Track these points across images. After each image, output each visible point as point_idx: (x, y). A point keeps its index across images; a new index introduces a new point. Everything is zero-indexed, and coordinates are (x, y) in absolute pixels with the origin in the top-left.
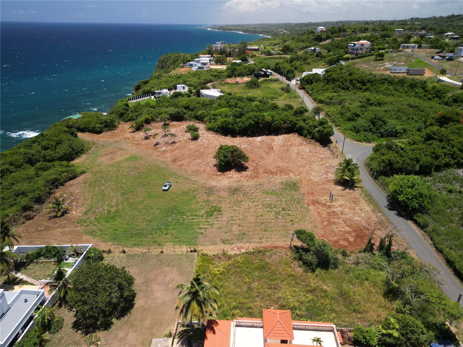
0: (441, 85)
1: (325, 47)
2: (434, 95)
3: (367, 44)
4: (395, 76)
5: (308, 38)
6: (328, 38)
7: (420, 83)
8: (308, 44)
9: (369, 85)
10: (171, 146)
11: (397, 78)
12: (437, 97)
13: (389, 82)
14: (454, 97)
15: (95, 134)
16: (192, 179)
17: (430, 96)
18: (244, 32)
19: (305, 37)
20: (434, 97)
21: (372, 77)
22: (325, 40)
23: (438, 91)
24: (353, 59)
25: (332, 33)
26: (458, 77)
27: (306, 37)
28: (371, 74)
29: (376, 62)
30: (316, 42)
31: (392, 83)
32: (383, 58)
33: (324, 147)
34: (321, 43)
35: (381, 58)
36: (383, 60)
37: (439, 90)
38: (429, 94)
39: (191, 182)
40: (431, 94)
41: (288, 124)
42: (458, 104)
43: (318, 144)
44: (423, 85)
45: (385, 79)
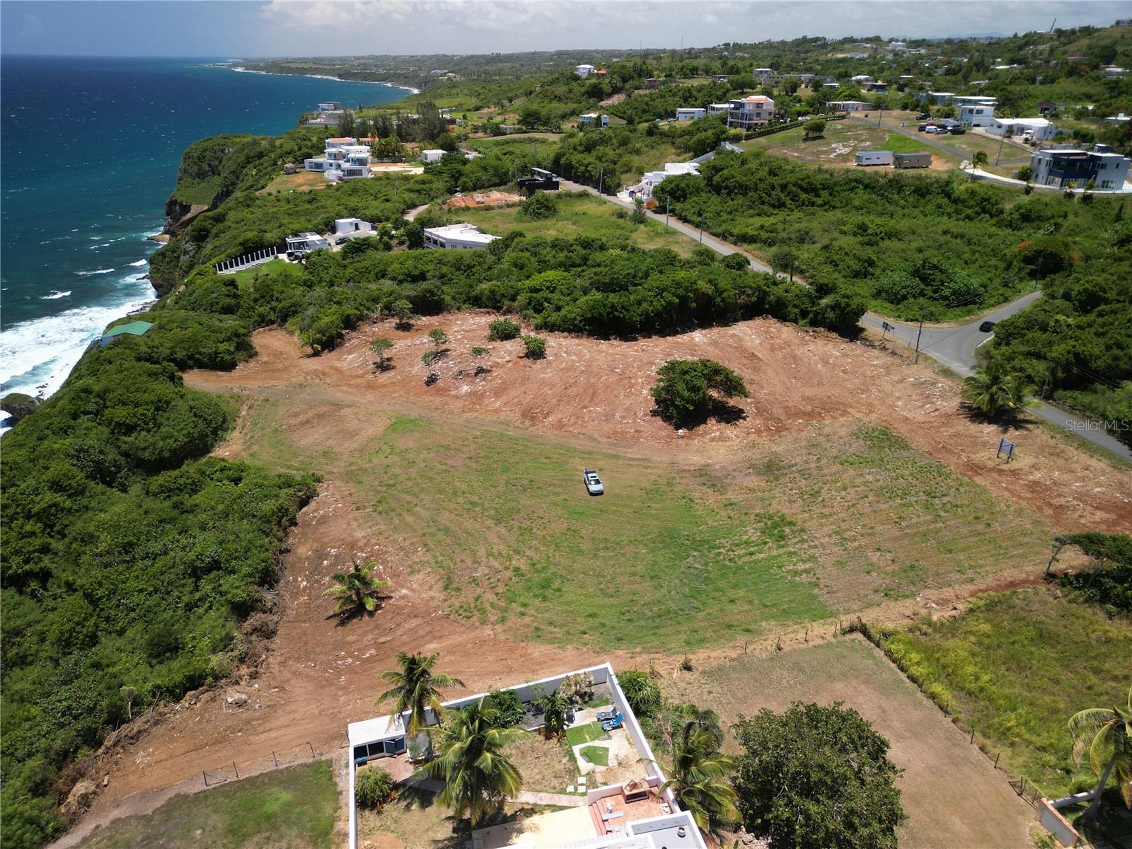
0: (982, 186)
1: (615, 112)
2: (977, 209)
3: (768, 104)
4: (876, 173)
5: (571, 91)
6: (616, 90)
7: (935, 185)
8: (575, 106)
9: (824, 194)
10: (484, 379)
11: (881, 177)
12: (984, 211)
13: (866, 187)
14: (1022, 211)
15: (220, 373)
16: (629, 456)
17: (969, 211)
18: (340, 76)
19: (561, 89)
20: (978, 214)
21: (827, 176)
22: (610, 95)
23: (984, 200)
24: (748, 138)
25: (625, 80)
26: (1007, 169)
27: (565, 88)
28: (820, 169)
29: (809, 143)
30: (591, 101)
31: (874, 188)
32: (822, 134)
33: (851, 341)
34: (603, 103)
35: (818, 134)
36: (821, 137)
37: (986, 197)
38: (966, 206)
39: (634, 463)
40: (970, 207)
41: (748, 295)
42: (1034, 225)
43: (834, 335)
44: (945, 189)
45: (856, 181)
